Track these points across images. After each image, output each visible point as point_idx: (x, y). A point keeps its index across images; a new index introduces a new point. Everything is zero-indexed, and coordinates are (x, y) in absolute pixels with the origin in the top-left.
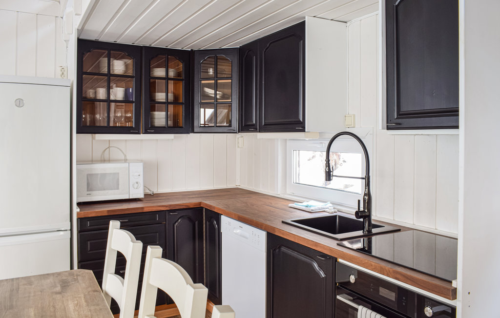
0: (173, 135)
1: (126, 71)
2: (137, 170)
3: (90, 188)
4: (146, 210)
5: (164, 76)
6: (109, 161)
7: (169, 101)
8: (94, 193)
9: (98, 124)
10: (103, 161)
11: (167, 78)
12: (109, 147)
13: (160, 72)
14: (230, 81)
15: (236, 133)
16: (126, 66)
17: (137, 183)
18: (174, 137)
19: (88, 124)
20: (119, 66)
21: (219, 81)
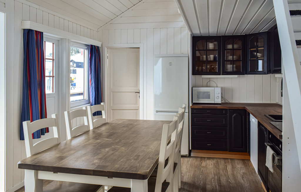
0: (237, 75)
1: (214, 48)
2: (218, 91)
3: (198, 98)
4: (218, 108)
5: (232, 48)
6: (210, 87)
7: (234, 60)
8: (200, 99)
9: (204, 71)
10: (207, 86)
11: (233, 49)
12: (210, 81)
13: (230, 47)
14: (263, 48)
15: (266, 74)
16: (215, 45)
17: (218, 96)
18: (238, 76)
19: (200, 71)
20: (211, 46)
21: (259, 49)
